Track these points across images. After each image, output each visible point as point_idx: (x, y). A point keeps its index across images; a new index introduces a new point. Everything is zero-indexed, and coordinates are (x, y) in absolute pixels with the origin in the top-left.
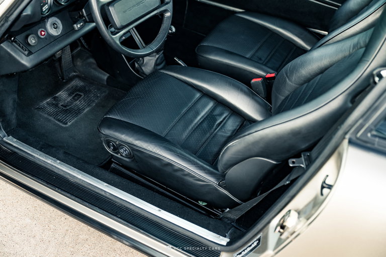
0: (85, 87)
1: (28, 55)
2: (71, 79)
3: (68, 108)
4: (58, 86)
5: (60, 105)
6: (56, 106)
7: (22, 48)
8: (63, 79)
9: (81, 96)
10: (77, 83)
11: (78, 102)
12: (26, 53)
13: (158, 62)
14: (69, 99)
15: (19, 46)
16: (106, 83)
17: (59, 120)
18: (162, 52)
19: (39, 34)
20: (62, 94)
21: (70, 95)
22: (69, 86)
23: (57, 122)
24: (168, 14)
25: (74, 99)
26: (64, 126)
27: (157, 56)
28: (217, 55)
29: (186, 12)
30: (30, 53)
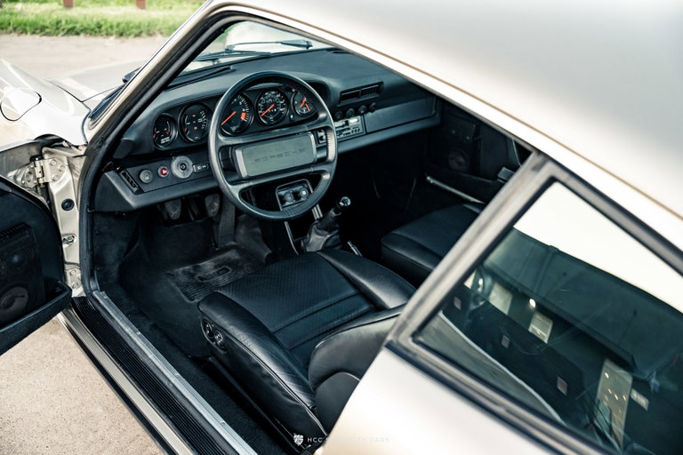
0: (238, 261)
1: (137, 193)
2: (227, 249)
3: (205, 281)
4: (206, 256)
5: (196, 277)
6: (192, 275)
7: (131, 183)
8: (216, 246)
9: (228, 270)
10: (232, 255)
11: (220, 278)
12: (135, 189)
13: (329, 243)
14: (212, 272)
15: (128, 179)
16: (264, 262)
17: (186, 294)
18: (336, 231)
19: (159, 171)
20: (208, 266)
21: (216, 267)
22: (221, 257)
23: (183, 296)
24: (326, 177)
25: (218, 273)
26: (188, 301)
27: (329, 236)
28: (404, 248)
29: (411, 195)
30: (140, 191)
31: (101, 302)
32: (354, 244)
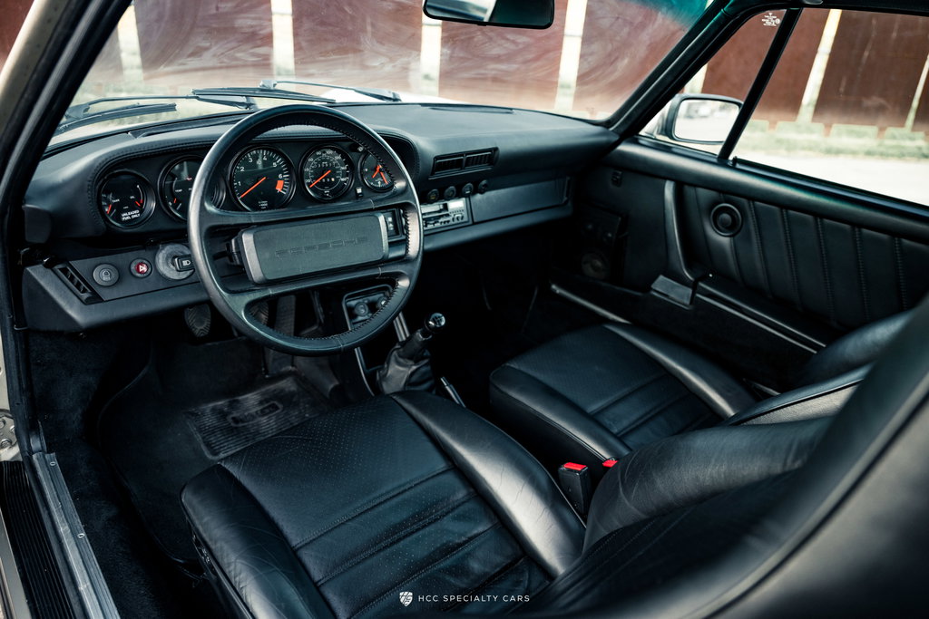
0: (292, 394)
1: (87, 302)
2: (281, 376)
3: (241, 425)
4: (249, 386)
5: (229, 418)
6: (222, 414)
7: (78, 286)
8: (267, 372)
9: (277, 408)
10: (287, 385)
11: (264, 420)
12: (85, 296)
13: (414, 378)
14: (253, 411)
15: (72, 279)
16: (328, 396)
17: (208, 445)
18: (426, 361)
19: (133, 267)
20: (251, 400)
21: (261, 403)
22: (272, 387)
23: (203, 447)
24: (404, 284)
25: (263, 413)
26: (210, 457)
27: (414, 368)
30: (95, 299)
31: (40, 473)
32: (450, 382)
